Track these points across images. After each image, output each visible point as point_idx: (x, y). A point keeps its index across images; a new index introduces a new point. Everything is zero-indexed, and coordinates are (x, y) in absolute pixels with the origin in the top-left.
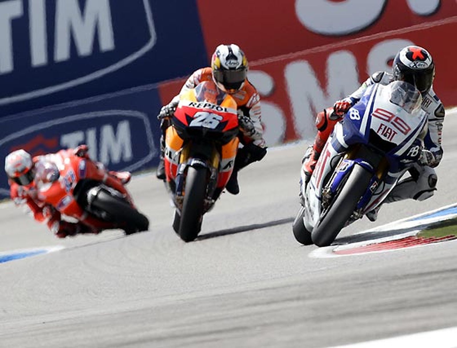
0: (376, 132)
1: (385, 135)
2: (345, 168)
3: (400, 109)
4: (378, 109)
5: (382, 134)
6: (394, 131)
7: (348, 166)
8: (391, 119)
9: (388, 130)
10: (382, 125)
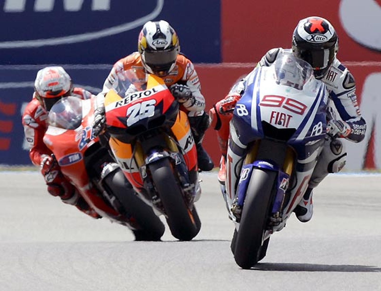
0: (269, 122)
1: (280, 123)
2: (246, 175)
3: (289, 89)
4: (265, 97)
5: (276, 123)
6: (288, 115)
7: (248, 172)
8: (282, 103)
9: (281, 117)
10: (273, 112)
